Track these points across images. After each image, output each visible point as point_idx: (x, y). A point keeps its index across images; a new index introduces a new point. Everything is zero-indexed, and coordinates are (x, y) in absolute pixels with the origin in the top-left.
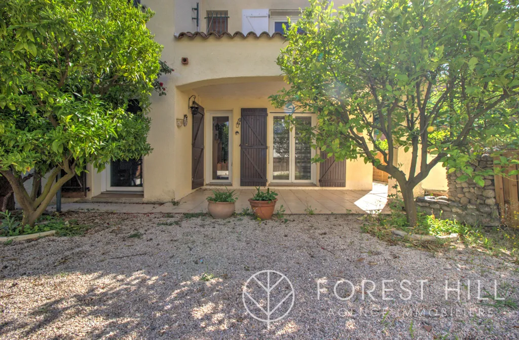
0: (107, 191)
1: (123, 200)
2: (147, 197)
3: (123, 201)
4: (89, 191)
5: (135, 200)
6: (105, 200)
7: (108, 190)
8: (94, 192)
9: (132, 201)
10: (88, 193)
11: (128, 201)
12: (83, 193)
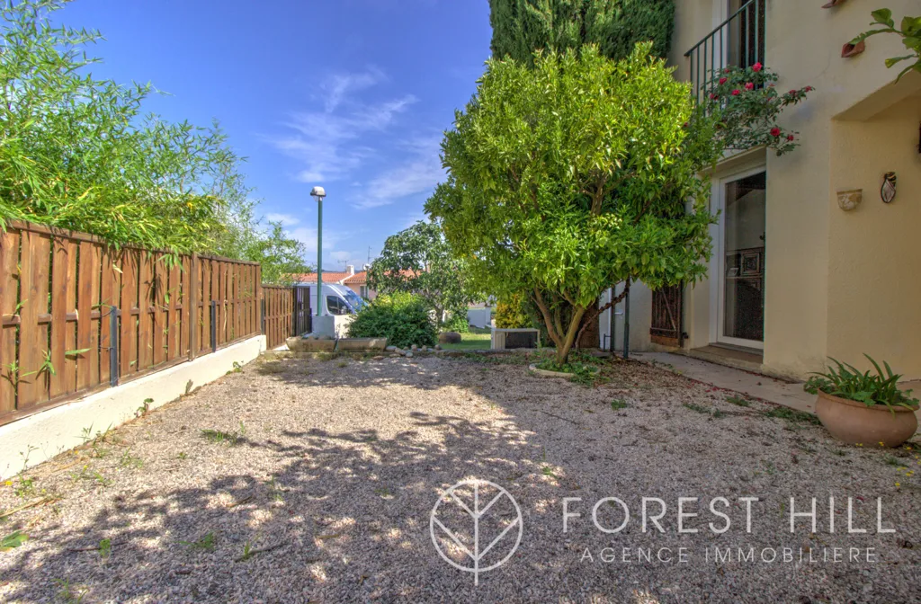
0: (718, 343)
1: (730, 361)
2: (768, 364)
3: (729, 363)
4: (687, 337)
5: (747, 365)
6: (706, 358)
7: (720, 341)
8: (695, 341)
9: (742, 366)
10: (686, 341)
11: (736, 365)
12: (677, 341)
